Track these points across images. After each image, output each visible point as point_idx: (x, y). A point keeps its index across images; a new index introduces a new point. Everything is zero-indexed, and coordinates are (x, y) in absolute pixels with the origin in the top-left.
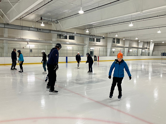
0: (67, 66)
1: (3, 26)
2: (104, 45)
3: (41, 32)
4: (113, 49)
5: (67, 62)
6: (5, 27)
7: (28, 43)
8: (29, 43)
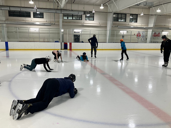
2: (101, 25)
4: (121, 32)
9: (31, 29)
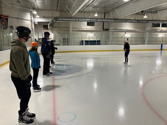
0: (161, 53)
1: (114, 21)
3: (140, 23)
5: (161, 49)
6: (114, 22)
7: (125, 33)
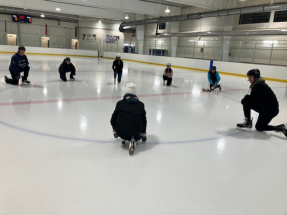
8: (201, 38)
9: (264, 42)
